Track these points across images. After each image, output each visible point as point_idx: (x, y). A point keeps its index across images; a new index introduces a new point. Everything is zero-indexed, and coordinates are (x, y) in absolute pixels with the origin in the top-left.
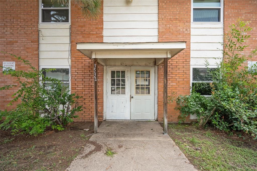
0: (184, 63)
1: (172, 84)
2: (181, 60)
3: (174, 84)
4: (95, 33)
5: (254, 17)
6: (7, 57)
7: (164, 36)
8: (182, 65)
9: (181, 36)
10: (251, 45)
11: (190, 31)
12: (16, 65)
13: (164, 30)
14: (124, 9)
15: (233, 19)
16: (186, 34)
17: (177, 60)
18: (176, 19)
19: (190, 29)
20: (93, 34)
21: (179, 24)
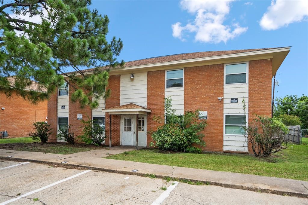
0: (161, 113)
1: (154, 125)
2: (159, 111)
3: (155, 125)
4: (116, 97)
5: (202, 83)
6: (79, 111)
7: (150, 98)
8: (160, 114)
9: (159, 97)
10: (201, 101)
11: (164, 94)
12: (83, 115)
13: (150, 94)
14: (130, 83)
15: (190, 85)
16: (162, 96)
17: (157, 112)
18: (156, 87)
19: (164, 93)
20: (116, 98)
21: (158, 90)
